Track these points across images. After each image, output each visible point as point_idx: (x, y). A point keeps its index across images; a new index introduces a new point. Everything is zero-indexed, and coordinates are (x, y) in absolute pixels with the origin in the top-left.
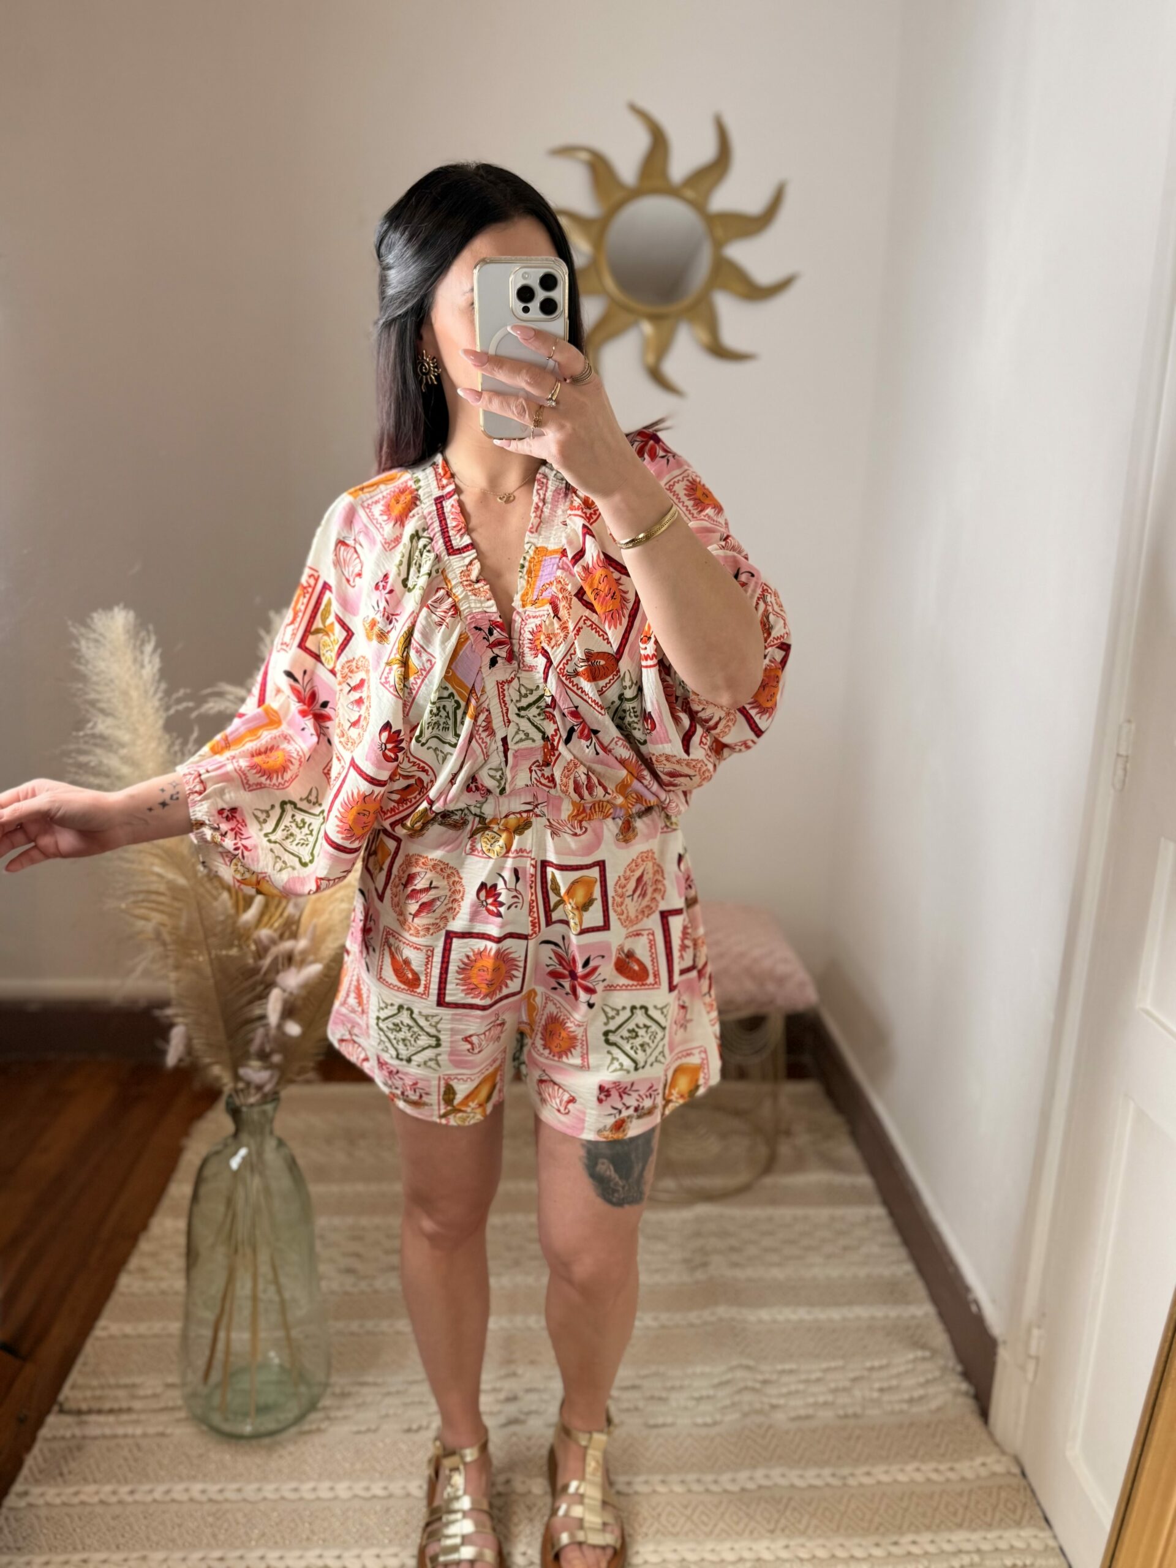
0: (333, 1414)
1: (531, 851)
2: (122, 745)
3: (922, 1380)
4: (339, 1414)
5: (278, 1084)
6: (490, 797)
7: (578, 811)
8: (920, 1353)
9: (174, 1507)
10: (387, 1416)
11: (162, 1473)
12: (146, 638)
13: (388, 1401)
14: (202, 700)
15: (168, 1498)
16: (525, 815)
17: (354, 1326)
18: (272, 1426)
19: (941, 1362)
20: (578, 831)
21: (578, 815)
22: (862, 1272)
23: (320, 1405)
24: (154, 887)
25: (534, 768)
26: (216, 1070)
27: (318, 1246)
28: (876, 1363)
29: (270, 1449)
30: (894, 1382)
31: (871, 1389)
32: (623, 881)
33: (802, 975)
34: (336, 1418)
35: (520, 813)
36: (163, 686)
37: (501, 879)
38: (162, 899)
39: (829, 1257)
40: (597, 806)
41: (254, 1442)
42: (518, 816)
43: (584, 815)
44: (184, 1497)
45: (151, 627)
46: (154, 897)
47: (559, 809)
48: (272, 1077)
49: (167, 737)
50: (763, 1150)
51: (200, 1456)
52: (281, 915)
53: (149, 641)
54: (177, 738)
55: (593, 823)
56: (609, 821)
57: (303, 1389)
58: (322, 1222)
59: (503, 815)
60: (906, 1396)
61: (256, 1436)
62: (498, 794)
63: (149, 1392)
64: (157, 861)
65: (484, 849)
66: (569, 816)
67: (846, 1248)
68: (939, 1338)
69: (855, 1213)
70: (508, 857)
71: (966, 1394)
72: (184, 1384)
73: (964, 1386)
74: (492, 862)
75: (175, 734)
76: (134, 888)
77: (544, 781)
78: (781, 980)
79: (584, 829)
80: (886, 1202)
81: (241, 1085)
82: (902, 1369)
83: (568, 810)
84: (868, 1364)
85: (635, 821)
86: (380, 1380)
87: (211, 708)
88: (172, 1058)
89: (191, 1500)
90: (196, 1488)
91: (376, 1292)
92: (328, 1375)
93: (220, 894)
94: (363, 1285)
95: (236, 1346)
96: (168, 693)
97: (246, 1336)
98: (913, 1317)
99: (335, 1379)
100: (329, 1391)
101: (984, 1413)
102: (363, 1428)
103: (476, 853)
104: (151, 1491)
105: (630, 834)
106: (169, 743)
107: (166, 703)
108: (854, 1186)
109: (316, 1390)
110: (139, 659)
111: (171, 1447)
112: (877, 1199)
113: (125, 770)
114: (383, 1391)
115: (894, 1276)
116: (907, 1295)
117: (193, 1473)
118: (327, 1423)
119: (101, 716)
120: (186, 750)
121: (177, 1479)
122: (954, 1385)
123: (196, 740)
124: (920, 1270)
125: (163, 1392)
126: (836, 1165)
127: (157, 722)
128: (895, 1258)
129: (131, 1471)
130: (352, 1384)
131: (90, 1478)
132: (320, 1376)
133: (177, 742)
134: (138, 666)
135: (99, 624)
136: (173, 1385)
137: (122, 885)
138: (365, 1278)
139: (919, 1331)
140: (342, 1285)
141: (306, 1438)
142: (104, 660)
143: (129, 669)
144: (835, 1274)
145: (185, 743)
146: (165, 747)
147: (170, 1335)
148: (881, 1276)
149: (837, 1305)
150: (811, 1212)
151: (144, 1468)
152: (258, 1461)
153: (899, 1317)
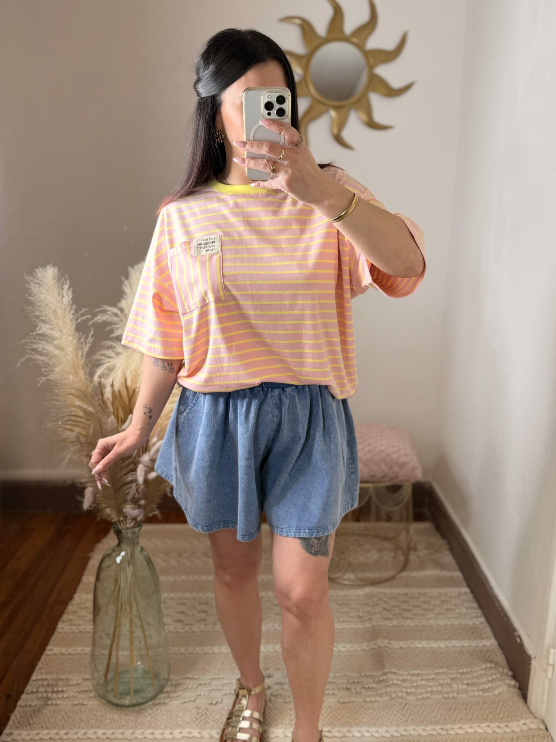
0: (171, 695)
2: (53, 339)
3: (490, 678)
4: (175, 695)
8: (489, 665)
10: (200, 695)
11: (82, 724)
12: (64, 282)
13: (201, 688)
14: (95, 315)
15: (85, 737)
17: (183, 650)
18: (141, 700)
19: (501, 670)
22: (457, 623)
23: (165, 690)
24: (75, 413)
27: (163, 605)
28: (465, 670)
29: (139, 713)
30: (475, 680)
31: (462, 684)
34: (173, 697)
36: (74, 307)
38: (80, 419)
39: (438, 614)
41: (130, 709)
44: (94, 737)
45: (67, 276)
48: (140, 513)
49: (77, 334)
50: (402, 558)
51: (102, 715)
53: (66, 283)
54: (83, 335)
57: (156, 681)
58: (165, 595)
60: (481, 688)
61: (132, 706)
63: (75, 683)
64: (77, 399)
67: (447, 610)
68: (500, 658)
69: (453, 591)
71: (514, 687)
72: (93, 679)
73: (513, 682)
76: (62, 415)
80: (469, 585)
82: (479, 673)
84: (460, 671)
86: (196, 677)
87: (99, 319)
88: (86, 505)
89: (98, 738)
90: (100, 732)
91: (193, 632)
92: (169, 674)
93: (110, 416)
94: (187, 628)
95: (121, 659)
96: (77, 311)
97: (126, 653)
98: (485, 646)
99: (172, 677)
100: (169, 683)
101: (524, 697)
104: (77, 733)
106: (78, 337)
107: (76, 316)
108: (451, 577)
109: (163, 682)
110: (61, 293)
111: (87, 710)
112: (464, 584)
113: (57, 352)
114: (199, 683)
115: (474, 624)
116: (481, 635)
117: (98, 724)
118: (169, 699)
119: (43, 323)
120: (88, 342)
121: (90, 727)
122: (507, 682)
123: (92, 336)
124: (488, 621)
125: (82, 683)
126: (442, 566)
127: (72, 326)
128: (475, 615)
129: (66, 723)
130: (181, 679)
131: (44, 726)
132: (164, 675)
133: (83, 337)
134: (61, 297)
135: (40, 275)
136: (87, 679)
137: (55, 414)
138: (187, 625)
139: (488, 653)
140: (175, 628)
141: (157, 707)
142: (43, 294)
143: (56, 298)
144: (441, 623)
145: (87, 337)
146: (76, 339)
147: (85, 654)
148: (467, 624)
149: (442, 639)
150: (428, 590)
151: (73, 721)
152: (133, 719)
153: (477, 646)
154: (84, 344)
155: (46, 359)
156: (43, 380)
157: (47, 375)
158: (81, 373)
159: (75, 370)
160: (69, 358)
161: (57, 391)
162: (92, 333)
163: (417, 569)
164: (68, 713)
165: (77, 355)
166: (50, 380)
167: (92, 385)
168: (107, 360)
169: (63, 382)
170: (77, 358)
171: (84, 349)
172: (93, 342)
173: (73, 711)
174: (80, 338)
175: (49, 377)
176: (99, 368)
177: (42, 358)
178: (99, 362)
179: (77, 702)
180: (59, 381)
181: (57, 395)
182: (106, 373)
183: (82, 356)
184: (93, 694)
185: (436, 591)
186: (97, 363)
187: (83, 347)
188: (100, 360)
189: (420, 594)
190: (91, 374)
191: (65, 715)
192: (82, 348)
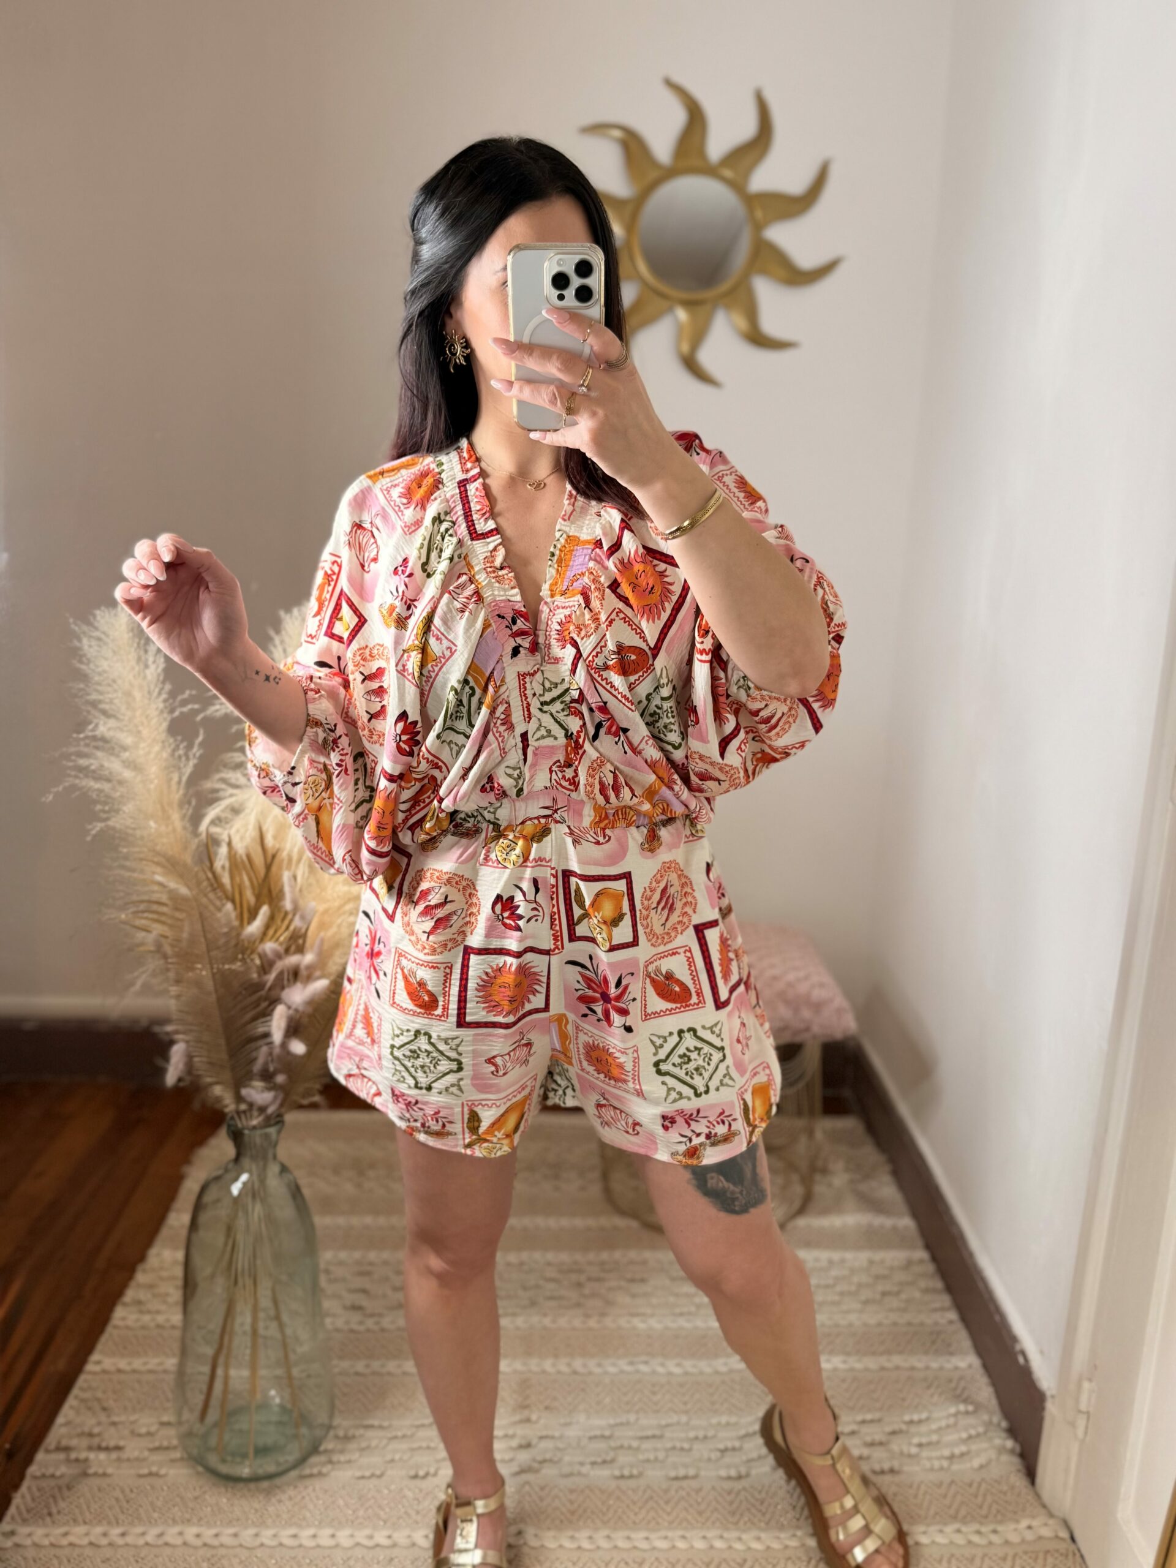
0: (335, 1458)
1: (550, 860)
2: (125, 749)
3: (964, 1435)
4: (342, 1458)
5: (282, 1105)
6: (505, 801)
7: (600, 817)
8: (962, 1407)
9: (168, 1551)
10: (392, 1461)
11: (156, 1515)
13: (394, 1445)
14: (208, 702)
15: (160, 1542)
16: (543, 821)
17: (360, 1366)
18: (271, 1469)
19: (986, 1417)
20: (601, 839)
21: (600, 821)
22: (902, 1320)
23: (322, 1448)
24: (155, 897)
25: (554, 768)
26: (218, 1090)
27: (323, 1280)
28: (916, 1417)
29: (268, 1493)
30: (934, 1438)
31: (910, 1444)
32: (648, 893)
33: (840, 1001)
34: (339, 1462)
35: (538, 818)
36: (168, 687)
37: (518, 891)
38: (164, 909)
39: (866, 1302)
40: (620, 813)
41: (252, 1485)
42: (536, 821)
43: (606, 822)
44: (179, 1541)
46: (155, 907)
47: (580, 815)
48: (275, 1098)
49: (171, 740)
50: (798, 1190)
51: (196, 1498)
52: (288, 928)
54: (182, 741)
55: (617, 831)
56: (633, 829)
57: (304, 1430)
58: (327, 1256)
59: (520, 821)
60: (946, 1452)
61: (255, 1479)
62: (514, 796)
63: (143, 1430)
64: (159, 869)
65: (499, 858)
66: (591, 824)
67: (884, 1294)
68: (985, 1392)
69: (894, 1257)
70: (527, 866)
71: (1012, 1451)
72: (180, 1423)
73: (1010, 1444)
74: (508, 871)
75: (179, 738)
76: (135, 898)
77: (566, 784)
78: (817, 1007)
79: (607, 838)
80: (928, 1247)
81: (243, 1107)
82: (943, 1423)
83: (589, 816)
84: (907, 1418)
85: (660, 829)
86: (386, 1424)
87: (217, 711)
88: (171, 1077)
89: (185, 1544)
90: (191, 1532)
91: (383, 1330)
92: (331, 1416)
93: (223, 905)
94: (370, 1323)
95: (235, 1384)
96: (173, 695)
97: (246, 1373)
98: (956, 1368)
99: (336, 1421)
100: (332, 1433)
101: (1030, 1474)
102: (367, 1474)
103: (490, 863)
104: (143, 1534)
105: (655, 843)
106: (173, 746)
107: (171, 704)
108: (895, 1229)
109: (318, 1432)
110: (143, 658)
111: (165, 1488)
112: (919, 1242)
113: (127, 774)
114: (389, 1435)
115: (936, 1324)
116: (949, 1345)
117: (187, 1516)
118: (329, 1467)
119: (102, 717)
120: (191, 754)
121: (170, 1522)
122: (998, 1442)
123: (201, 744)
124: (964, 1319)
125: (157, 1431)
126: (875, 1205)
127: (161, 724)
128: (937, 1305)
129: (123, 1512)
130: (357, 1427)
131: (80, 1519)
132: (322, 1418)
133: (182, 746)
134: (142, 666)
135: (102, 621)
136: (168, 1424)
137: (122, 894)
138: (372, 1315)
139: (962, 1384)
140: (347, 1322)
141: (308, 1482)
142: (106, 659)
143: (133, 668)
144: (872, 1321)
145: (190, 747)
146: (169, 750)
147: (165, 1371)
148: (922, 1324)
149: (874, 1354)
150: (849, 1255)
151: (137, 1510)
152: (256, 1505)
153: (941, 1368)
154: (183, 759)
155: (106, 786)
156: (98, 829)
157: (107, 819)
158: (176, 816)
159: (163, 810)
160: (152, 786)
161: (125, 850)
162: (200, 738)
163: (825, 1211)
164: (127, 1491)
165: (171, 779)
166: (114, 828)
167: (196, 841)
168: (231, 791)
169: (138, 833)
170: (169, 787)
171: (184, 770)
172: (201, 756)
173: (137, 1488)
174: (177, 748)
175: (110, 823)
176: (213, 806)
177: (97, 785)
178: (215, 795)
179: (145, 1471)
180: (130, 831)
181: (126, 858)
182: (226, 818)
183: (179, 782)
184: (177, 1454)
185: (861, 1258)
186: (210, 796)
187: (182, 765)
188: (217, 791)
189: (831, 1262)
190: (196, 819)
191: (121, 1497)
192: (179, 768)
